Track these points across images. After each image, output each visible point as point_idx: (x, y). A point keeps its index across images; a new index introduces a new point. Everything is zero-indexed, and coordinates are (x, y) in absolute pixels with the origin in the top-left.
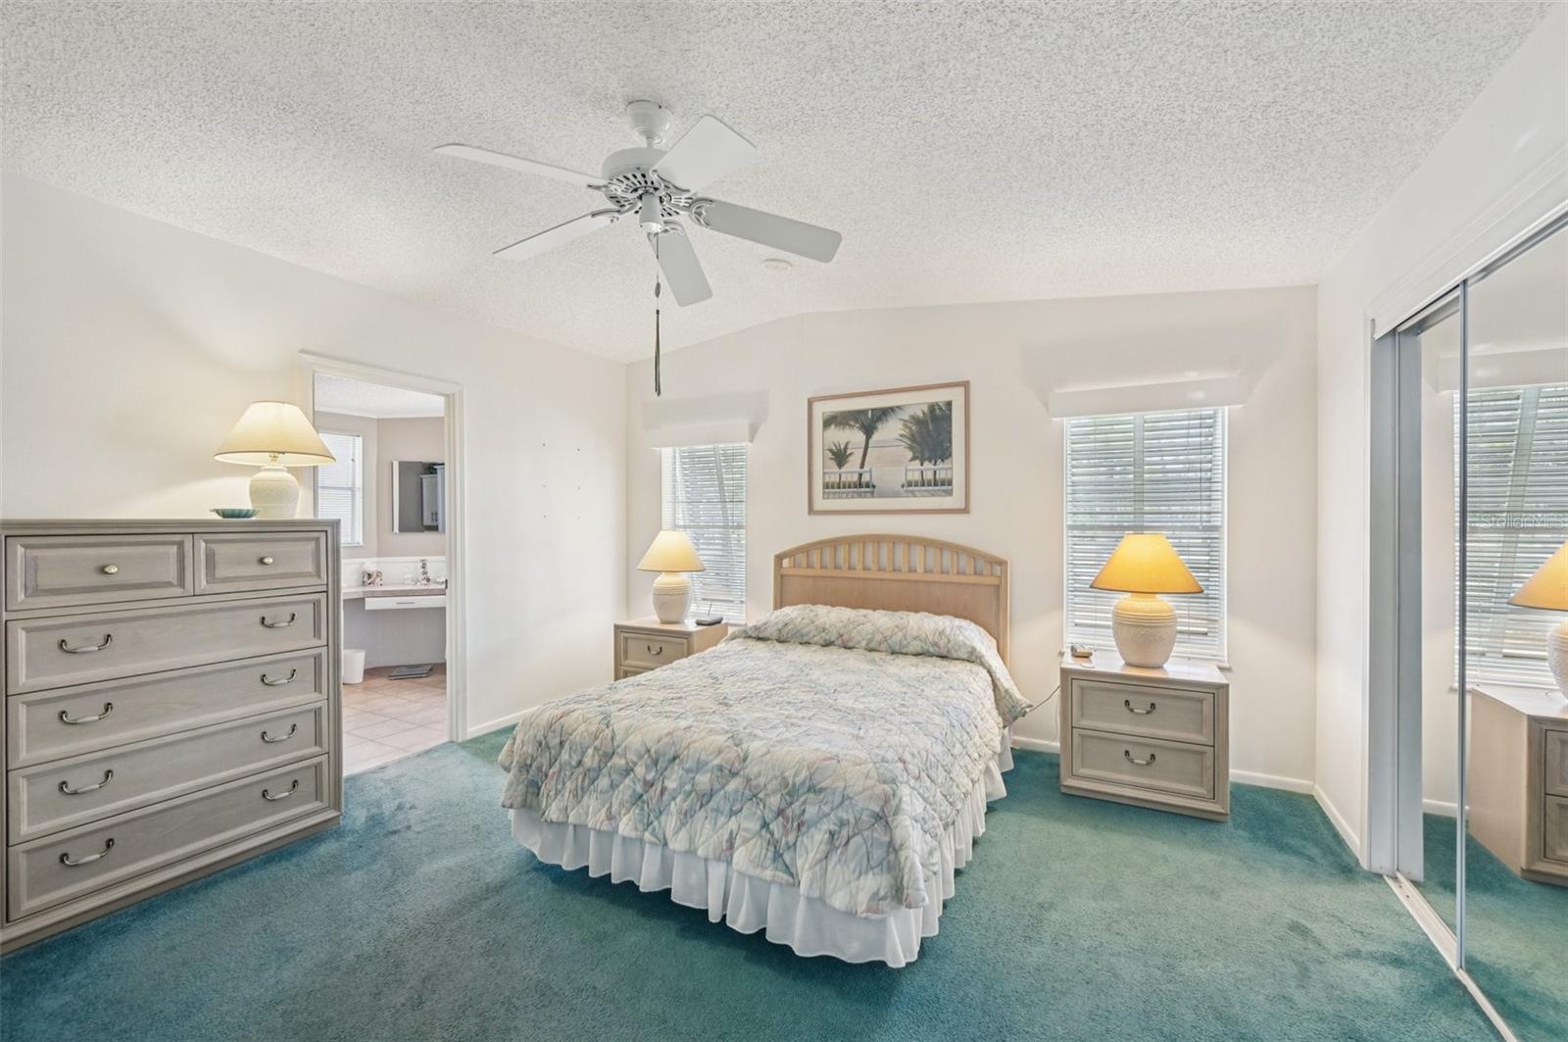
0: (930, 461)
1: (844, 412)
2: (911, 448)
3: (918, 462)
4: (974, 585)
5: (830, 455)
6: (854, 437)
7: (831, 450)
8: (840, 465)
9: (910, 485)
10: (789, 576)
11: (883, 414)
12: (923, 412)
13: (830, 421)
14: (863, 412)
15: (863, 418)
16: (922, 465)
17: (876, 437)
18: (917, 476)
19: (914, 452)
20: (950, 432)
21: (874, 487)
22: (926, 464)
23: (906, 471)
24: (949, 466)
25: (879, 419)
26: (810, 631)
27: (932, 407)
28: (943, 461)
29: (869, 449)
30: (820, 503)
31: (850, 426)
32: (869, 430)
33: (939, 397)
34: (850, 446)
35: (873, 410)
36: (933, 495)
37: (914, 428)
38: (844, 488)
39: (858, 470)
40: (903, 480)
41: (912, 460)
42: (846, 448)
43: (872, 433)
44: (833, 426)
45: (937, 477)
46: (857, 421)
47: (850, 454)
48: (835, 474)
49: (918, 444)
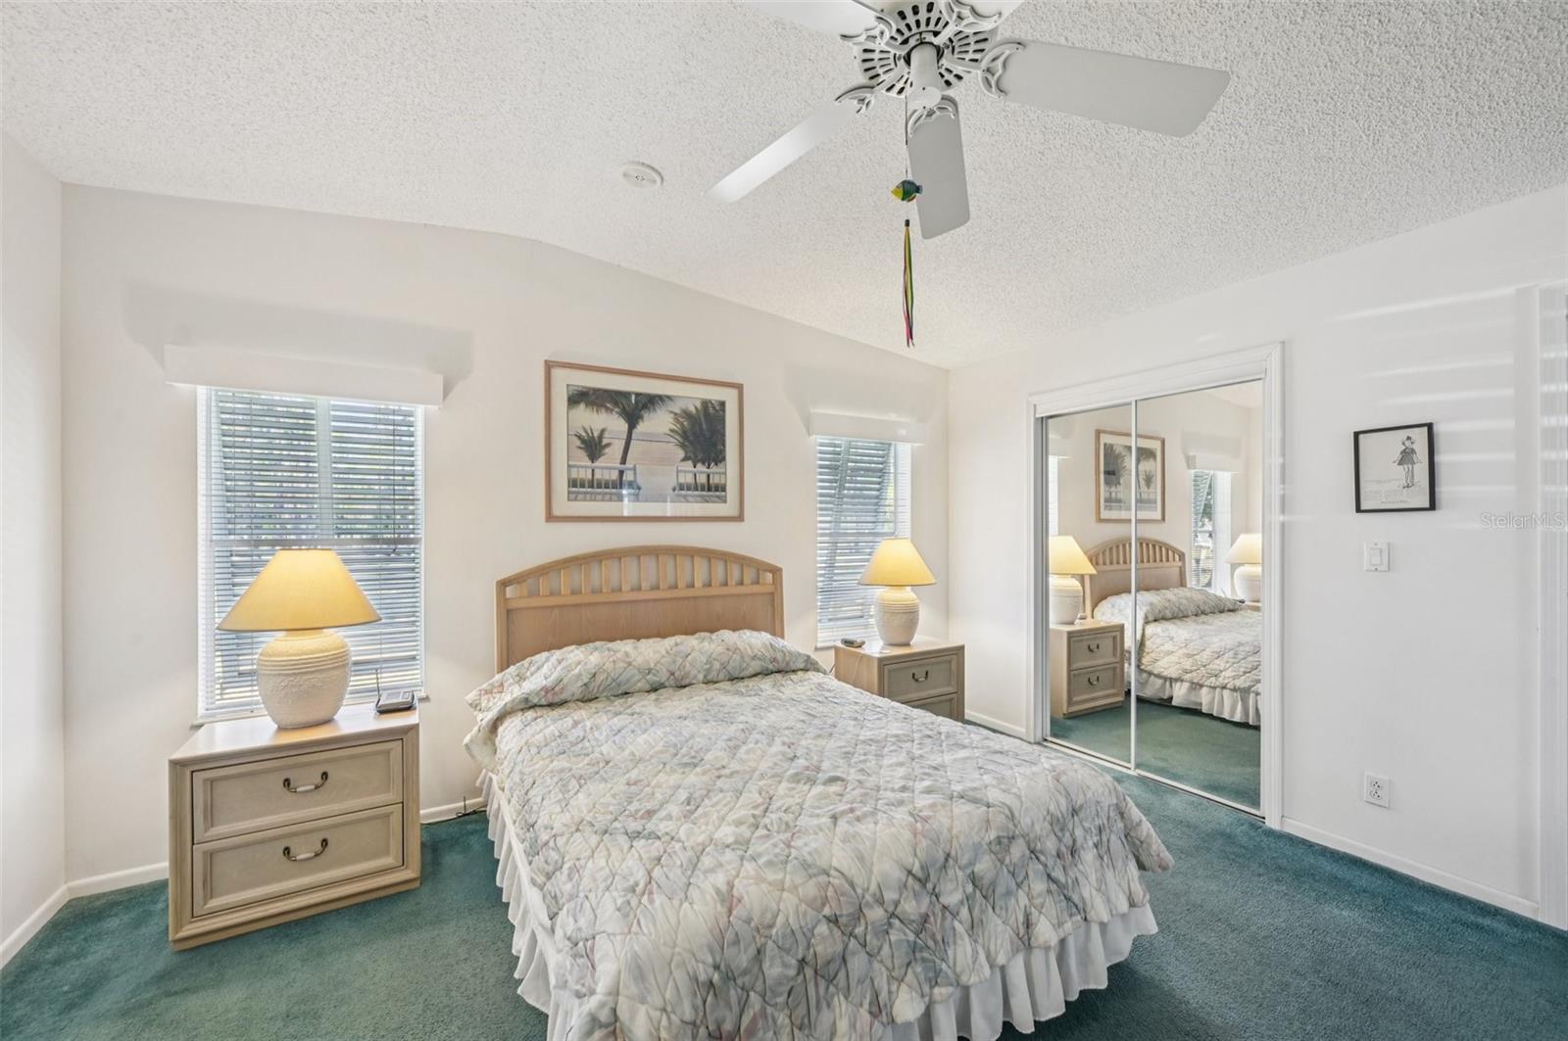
0: (703, 463)
1: (599, 390)
2: (683, 446)
3: (690, 463)
4: (753, 595)
5: (578, 443)
6: (612, 424)
7: (579, 437)
8: (593, 457)
9: (682, 489)
10: (521, 609)
11: (650, 402)
12: (696, 408)
13: (579, 397)
14: (626, 395)
15: (624, 402)
16: (695, 467)
17: (641, 428)
18: (689, 479)
19: (686, 452)
20: (724, 435)
21: (639, 488)
22: (699, 465)
23: (678, 472)
24: (723, 470)
25: (645, 407)
26: (632, 676)
27: (706, 403)
28: (716, 464)
29: (632, 442)
30: (562, 506)
31: (607, 409)
32: (633, 419)
33: (714, 394)
34: (606, 435)
35: (638, 395)
36: (707, 502)
37: (685, 423)
38: (599, 487)
39: (618, 465)
40: (674, 483)
41: (683, 460)
42: (601, 437)
43: (637, 423)
44: (582, 406)
45: (711, 481)
46: (616, 404)
47: (608, 445)
48: (584, 468)
49: (691, 443)
